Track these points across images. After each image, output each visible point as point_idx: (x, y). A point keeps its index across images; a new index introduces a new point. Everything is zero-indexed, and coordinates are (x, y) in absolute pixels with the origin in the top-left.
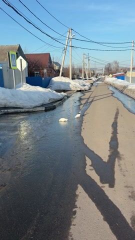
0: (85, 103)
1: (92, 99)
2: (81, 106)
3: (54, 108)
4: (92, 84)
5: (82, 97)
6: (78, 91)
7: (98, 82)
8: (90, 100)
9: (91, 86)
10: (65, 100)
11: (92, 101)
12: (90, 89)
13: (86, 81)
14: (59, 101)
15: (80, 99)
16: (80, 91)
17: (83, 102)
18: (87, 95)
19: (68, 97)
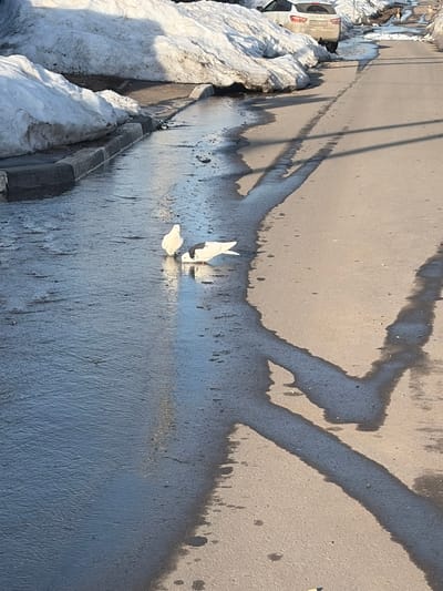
0: (271, 168)
1: (324, 142)
2: (246, 183)
3: (63, 184)
4: (332, 46)
5: (249, 134)
6: (218, 92)
7: (383, 35)
8: (308, 150)
9: (323, 61)
10: (129, 142)
11: (323, 155)
12: (312, 80)
13: (283, 16)
14: (86, 143)
15: (237, 144)
16: (236, 91)
17: (258, 159)
18: (288, 120)
19: (150, 126)
